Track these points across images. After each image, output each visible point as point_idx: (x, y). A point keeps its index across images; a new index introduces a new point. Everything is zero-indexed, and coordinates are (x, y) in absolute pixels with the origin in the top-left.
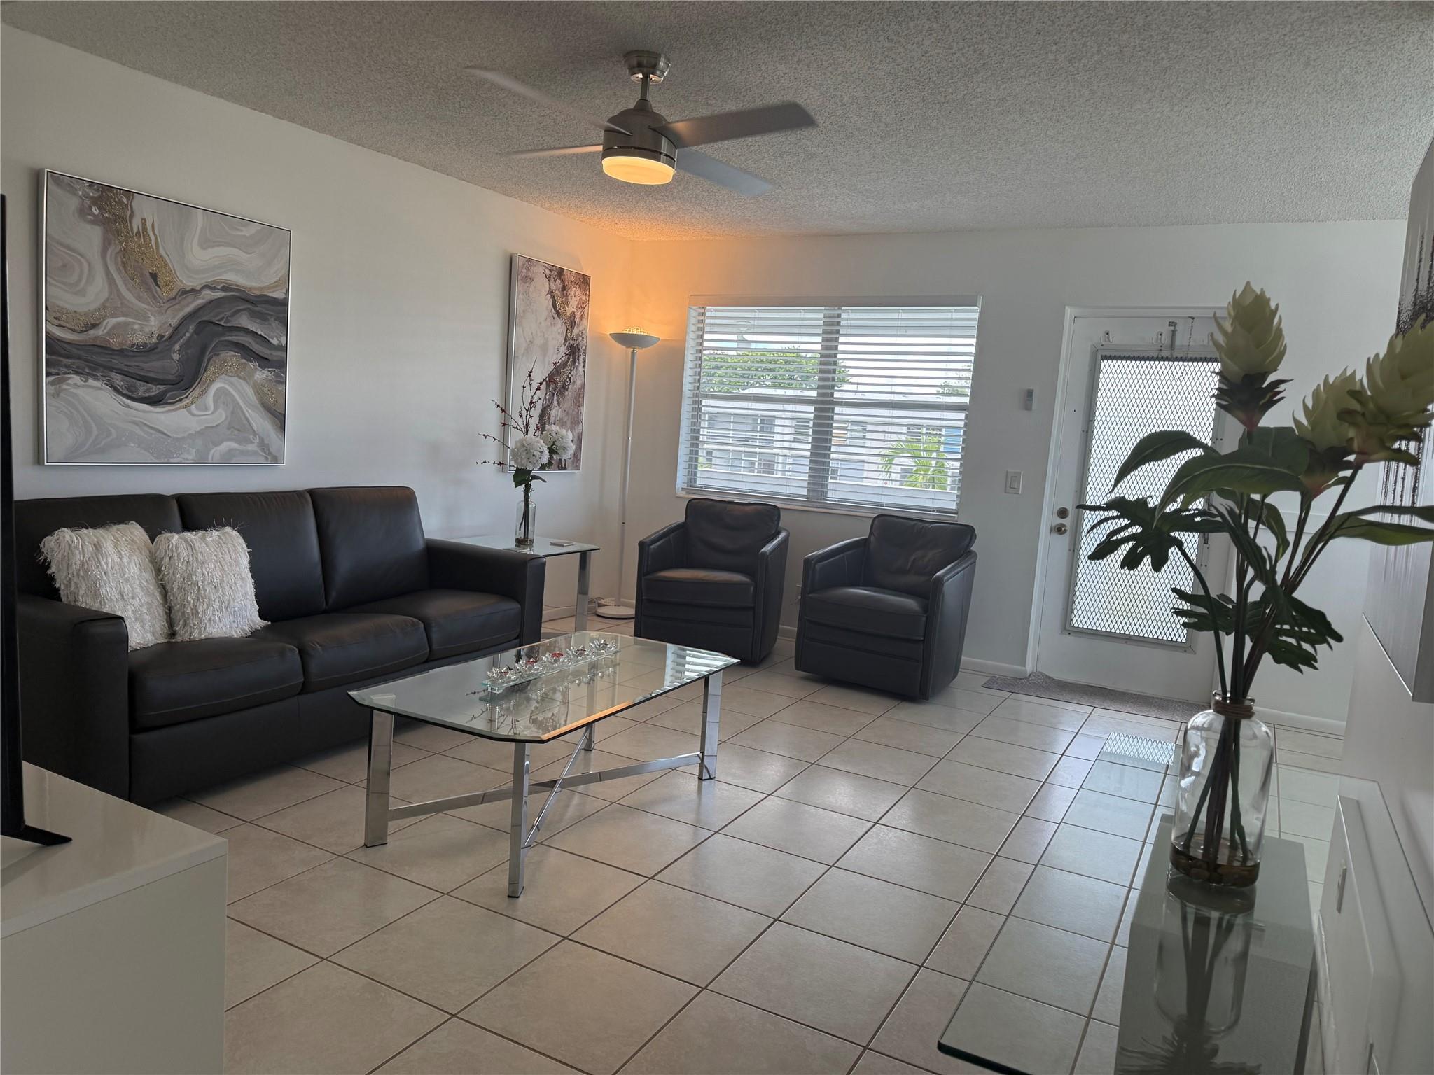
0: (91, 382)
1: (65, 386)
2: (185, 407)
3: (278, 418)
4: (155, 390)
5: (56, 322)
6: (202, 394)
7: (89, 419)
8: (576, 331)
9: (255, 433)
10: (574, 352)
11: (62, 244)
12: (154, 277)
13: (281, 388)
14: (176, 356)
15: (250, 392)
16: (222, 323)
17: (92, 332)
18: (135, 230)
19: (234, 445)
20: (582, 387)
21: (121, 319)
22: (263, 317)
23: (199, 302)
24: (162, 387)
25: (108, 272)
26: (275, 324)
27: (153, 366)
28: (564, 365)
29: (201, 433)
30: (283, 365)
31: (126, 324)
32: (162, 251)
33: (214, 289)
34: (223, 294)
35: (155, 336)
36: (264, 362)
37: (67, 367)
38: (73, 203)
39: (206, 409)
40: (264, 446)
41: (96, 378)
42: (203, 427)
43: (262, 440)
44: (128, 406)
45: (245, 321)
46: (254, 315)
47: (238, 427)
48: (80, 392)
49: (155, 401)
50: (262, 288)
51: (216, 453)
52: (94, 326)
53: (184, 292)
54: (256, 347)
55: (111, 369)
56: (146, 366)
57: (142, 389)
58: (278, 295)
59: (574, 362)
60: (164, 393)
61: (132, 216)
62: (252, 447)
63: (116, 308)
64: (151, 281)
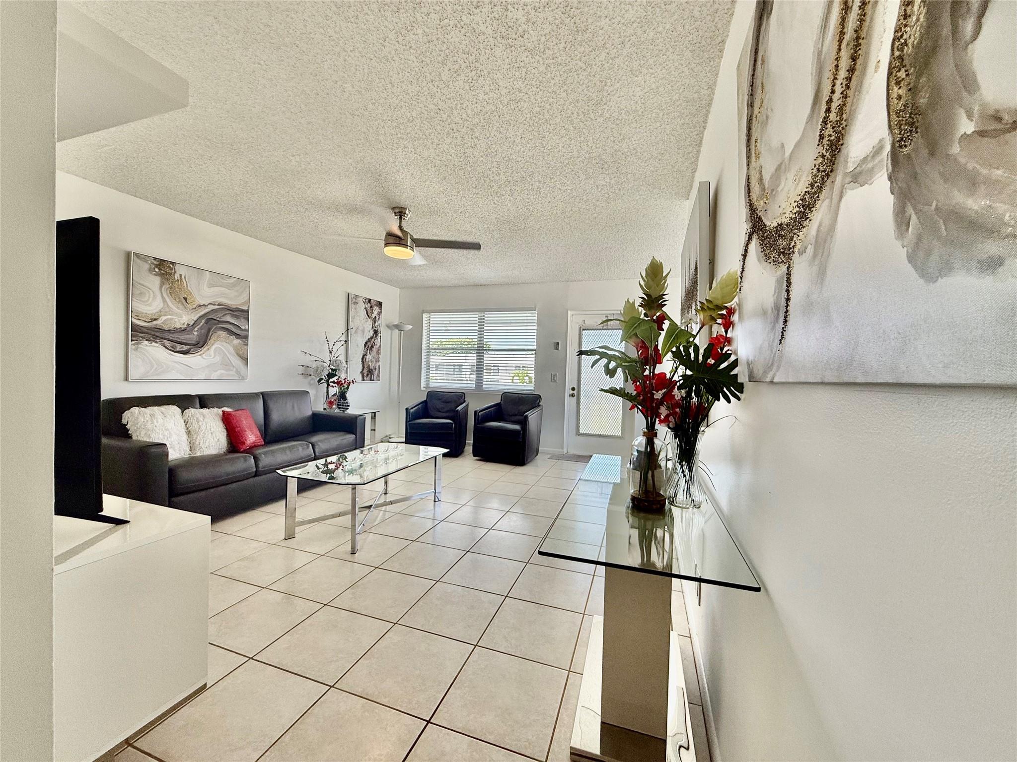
0: (154, 344)
1: (140, 346)
2: (200, 355)
3: (245, 360)
4: (185, 348)
5: (137, 317)
6: (208, 349)
7: (152, 361)
8: (376, 324)
9: (234, 366)
10: (376, 332)
11: (140, 284)
12: (185, 299)
13: (246, 347)
14: (196, 333)
15: (231, 349)
16: (218, 319)
17: (155, 322)
18: (176, 279)
19: (223, 372)
20: (380, 347)
21: (169, 317)
22: (237, 317)
23: (207, 310)
24: (189, 347)
25: (162, 296)
26: (243, 320)
27: (183, 337)
28: (372, 338)
29: (208, 366)
30: (246, 337)
31: (171, 319)
32: (189, 288)
33: (214, 305)
34: (219, 307)
35: (186, 324)
36: (238, 336)
37: (141, 337)
38: (146, 266)
39: (210, 356)
40: (238, 372)
41: (156, 342)
42: (209, 363)
43: (237, 369)
44: (172, 355)
45: (229, 318)
46: (233, 316)
47: (226, 364)
48: (147, 348)
49: (185, 353)
50: (238, 305)
51: (215, 375)
52: (155, 320)
53: (200, 306)
54: (234, 330)
55: (164, 339)
56: (181, 337)
57: (179, 347)
58: (246, 308)
59: (376, 337)
60: (190, 349)
61: (175, 272)
62: (232, 373)
63: (166, 312)
64: (184, 301)
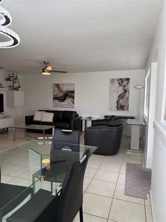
2: (64, 102)
3: (74, 103)
6: (66, 101)
7: (56, 103)
8: (126, 88)
10: (125, 91)
11: (54, 89)
12: (61, 91)
13: (74, 100)
14: (63, 98)
16: (67, 94)
17: (56, 96)
19: (69, 106)
20: (129, 96)
24: (62, 100)
25: (58, 91)
26: (73, 94)
28: (123, 93)
29: (66, 104)
30: (74, 98)
31: (59, 95)
32: (62, 89)
34: (67, 91)
35: (61, 96)
36: (72, 97)
38: (55, 86)
40: (72, 106)
41: (57, 100)
44: (59, 102)
45: (70, 94)
46: (71, 93)
47: (69, 104)
49: (61, 102)
51: (67, 106)
53: (64, 92)
58: (73, 91)
59: (126, 93)
61: (59, 86)
62: (71, 106)
